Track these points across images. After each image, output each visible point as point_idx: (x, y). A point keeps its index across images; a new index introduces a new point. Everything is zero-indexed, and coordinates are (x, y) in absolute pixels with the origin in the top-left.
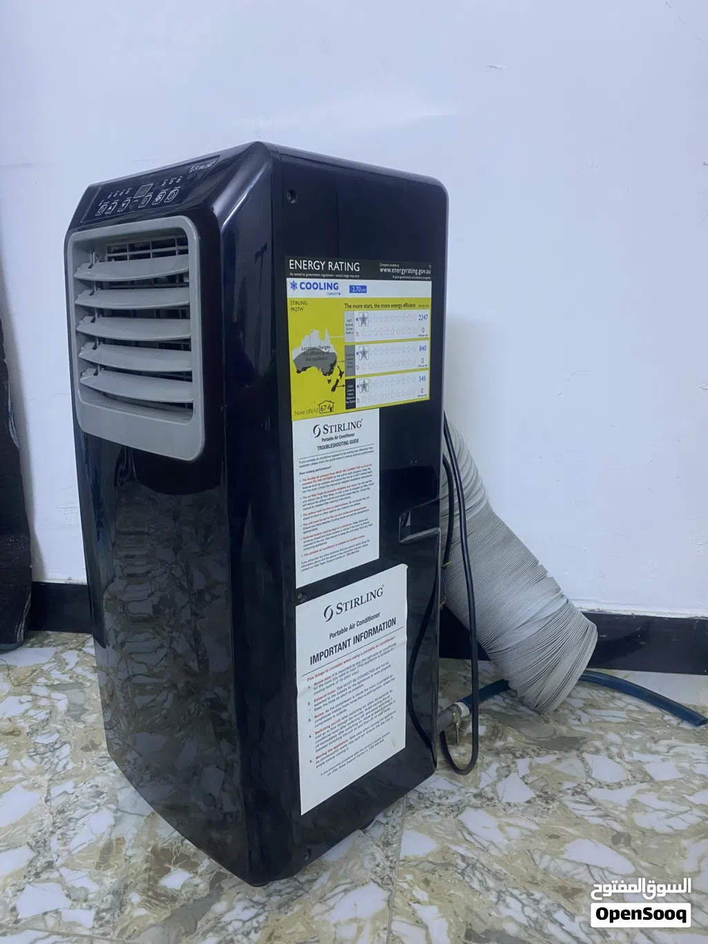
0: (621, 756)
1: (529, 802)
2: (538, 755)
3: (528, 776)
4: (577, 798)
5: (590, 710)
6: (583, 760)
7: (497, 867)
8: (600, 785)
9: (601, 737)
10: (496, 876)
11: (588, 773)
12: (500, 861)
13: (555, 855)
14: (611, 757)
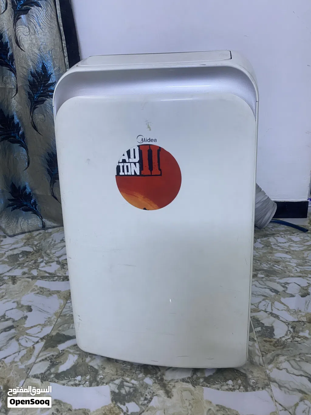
0: (285, 237)
1: (263, 247)
2: (263, 238)
3: (261, 242)
4: (275, 246)
5: (274, 228)
6: (275, 238)
7: (258, 259)
8: (280, 243)
9: (279, 234)
10: (259, 260)
11: (277, 241)
12: (259, 258)
13: (272, 256)
14: (282, 237)
